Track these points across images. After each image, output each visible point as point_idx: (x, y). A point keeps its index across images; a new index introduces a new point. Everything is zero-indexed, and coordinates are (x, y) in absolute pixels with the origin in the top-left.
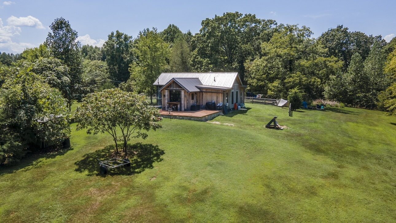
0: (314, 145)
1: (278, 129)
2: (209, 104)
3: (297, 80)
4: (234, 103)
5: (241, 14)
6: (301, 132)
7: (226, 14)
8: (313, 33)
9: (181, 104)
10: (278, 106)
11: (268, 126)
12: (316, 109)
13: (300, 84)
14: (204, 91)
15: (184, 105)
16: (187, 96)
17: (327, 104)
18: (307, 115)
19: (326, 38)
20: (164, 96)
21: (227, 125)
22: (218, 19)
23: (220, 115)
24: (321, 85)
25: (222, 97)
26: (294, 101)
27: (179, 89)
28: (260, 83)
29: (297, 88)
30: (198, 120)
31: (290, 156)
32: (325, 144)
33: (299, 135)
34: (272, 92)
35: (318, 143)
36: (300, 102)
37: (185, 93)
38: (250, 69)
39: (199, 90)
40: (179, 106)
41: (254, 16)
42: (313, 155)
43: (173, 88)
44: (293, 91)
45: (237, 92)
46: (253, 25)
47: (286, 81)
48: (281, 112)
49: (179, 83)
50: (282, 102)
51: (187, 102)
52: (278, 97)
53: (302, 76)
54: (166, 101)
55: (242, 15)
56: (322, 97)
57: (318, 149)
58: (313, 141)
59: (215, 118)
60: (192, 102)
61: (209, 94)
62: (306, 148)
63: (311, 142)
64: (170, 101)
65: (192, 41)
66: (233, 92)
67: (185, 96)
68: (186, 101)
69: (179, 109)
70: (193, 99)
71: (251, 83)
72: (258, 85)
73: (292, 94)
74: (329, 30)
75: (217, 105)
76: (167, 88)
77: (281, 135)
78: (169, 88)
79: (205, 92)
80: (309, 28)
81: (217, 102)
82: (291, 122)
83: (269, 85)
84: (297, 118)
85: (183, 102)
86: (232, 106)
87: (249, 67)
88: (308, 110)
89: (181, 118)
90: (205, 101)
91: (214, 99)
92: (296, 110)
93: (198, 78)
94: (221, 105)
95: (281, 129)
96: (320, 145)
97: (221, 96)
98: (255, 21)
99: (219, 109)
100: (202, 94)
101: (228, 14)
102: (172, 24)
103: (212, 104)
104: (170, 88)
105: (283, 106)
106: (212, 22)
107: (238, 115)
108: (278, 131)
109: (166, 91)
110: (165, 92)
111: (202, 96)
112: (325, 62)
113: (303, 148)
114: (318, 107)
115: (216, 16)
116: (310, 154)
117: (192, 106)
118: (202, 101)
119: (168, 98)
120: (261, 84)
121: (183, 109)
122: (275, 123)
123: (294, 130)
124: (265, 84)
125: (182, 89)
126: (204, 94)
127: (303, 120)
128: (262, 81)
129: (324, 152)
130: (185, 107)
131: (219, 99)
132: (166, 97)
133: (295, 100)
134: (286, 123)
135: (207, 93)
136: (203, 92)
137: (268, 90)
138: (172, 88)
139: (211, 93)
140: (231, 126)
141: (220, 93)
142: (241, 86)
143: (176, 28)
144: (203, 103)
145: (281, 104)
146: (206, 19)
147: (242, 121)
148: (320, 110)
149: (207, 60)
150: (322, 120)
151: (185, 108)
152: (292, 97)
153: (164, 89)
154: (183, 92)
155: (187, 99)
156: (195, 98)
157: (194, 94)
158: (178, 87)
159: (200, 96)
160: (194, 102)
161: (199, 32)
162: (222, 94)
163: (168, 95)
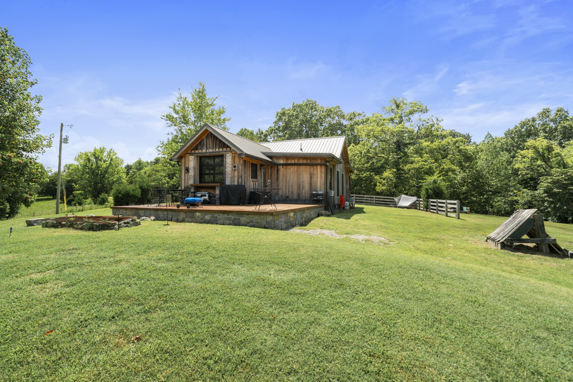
14: (281, 162)
16: (238, 167)
20: (187, 170)
22: (296, 107)
25: (323, 175)
27: (221, 150)
37: (234, 158)
39: (269, 160)
40: (218, 192)
43: (207, 149)
50: (406, 201)
51: (240, 180)
54: (191, 183)
60: (251, 184)
61: (292, 169)
64: (201, 183)
66: (338, 173)
67: (235, 167)
68: (236, 178)
70: (256, 178)
76: (193, 152)
78: (197, 151)
79: (283, 165)
81: (311, 185)
85: (228, 183)
90: (285, 184)
91: (305, 180)
94: (320, 193)
97: (321, 171)
100: (278, 170)
104: (200, 151)
109: (192, 158)
110: (189, 161)
111: (278, 174)
117: (251, 193)
119: (195, 174)
125: (229, 149)
126: (281, 169)
131: (315, 180)
132: (191, 173)
135: (288, 167)
136: (278, 165)
138: (204, 151)
139: (296, 167)
141: (317, 165)
145: (404, 204)
153: (187, 154)
154: (230, 157)
155: (240, 175)
156: (261, 175)
157: (258, 166)
158: (217, 147)
159: (273, 173)
160: (256, 186)
161: (273, 125)
162: (323, 167)
163: (194, 168)
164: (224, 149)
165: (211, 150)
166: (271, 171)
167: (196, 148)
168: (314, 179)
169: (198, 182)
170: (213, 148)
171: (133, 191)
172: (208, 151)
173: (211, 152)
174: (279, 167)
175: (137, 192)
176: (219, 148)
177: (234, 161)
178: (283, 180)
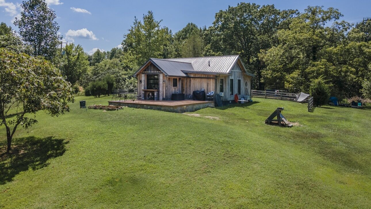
0: (342, 154)
1: (284, 126)
2: (197, 94)
3: (322, 68)
4: (234, 94)
5: (258, 5)
6: (320, 132)
7: (240, 4)
8: (343, 15)
9: (158, 92)
10: (298, 102)
11: (269, 122)
12: (350, 107)
13: (326, 73)
14: (192, 76)
15: (162, 92)
16: (166, 81)
17: (366, 102)
18: (336, 112)
19: (361, 28)
20: (141, 81)
21: (208, 119)
22: (231, 10)
23: (209, 107)
24: (357, 79)
25: (214, 84)
26: (318, 94)
27: (157, 72)
28: (275, 74)
29: (321, 77)
30: (169, 110)
31: (289, 171)
32: (362, 152)
33: (317, 136)
34: (291, 85)
35: (349, 150)
36: (326, 96)
37: (164, 77)
38: (264, 60)
39: (185, 75)
40: (155, 94)
41: (273, 6)
42: (337, 171)
43: (151, 71)
44: (316, 81)
45: (239, 81)
46: (273, 17)
47: (307, 70)
48: (299, 107)
49: (157, 65)
50: (302, 97)
51: (167, 88)
52: (297, 91)
53: (328, 64)
54: (143, 88)
55: (260, 6)
56: (360, 95)
57: (350, 161)
58: (341, 147)
59: (199, 110)
60: (173, 90)
61: (198, 80)
62: (325, 158)
63: (337, 148)
64: (148, 88)
65: (205, 35)
66: (232, 80)
67: (164, 81)
68: (165, 87)
69: (156, 97)
70: (176, 86)
71: (265, 74)
72: (273, 77)
73: (314, 86)
74: (365, 20)
75: (208, 94)
76: (144, 72)
77: (285, 134)
78: (146, 72)
79: (193, 78)
80: (338, 10)
81: (207, 90)
82: (309, 118)
83: (287, 77)
84: (320, 114)
85: (161, 89)
86: (230, 98)
87: (263, 58)
88: (339, 107)
89: (149, 107)
90: (194, 88)
91: (204, 87)
92: (321, 106)
93: (191, 63)
94: (212, 94)
95: (288, 127)
96: (354, 154)
97: (213, 82)
98: (273, 11)
99: (209, 100)
100: (190, 81)
101: (242, 4)
102: (190, 23)
103: (200, 92)
104: (147, 72)
105: (303, 102)
106: (226, 13)
107: (236, 107)
108: (283, 129)
109: (143, 75)
110: (141, 77)
111: (190, 83)
112: (360, 47)
113: (320, 158)
114: (354, 105)
115: (229, 7)
116: (331, 170)
117: (173, 95)
118: (190, 89)
119: (145, 84)
120: (277, 76)
121: (161, 98)
122: (279, 117)
123: (309, 128)
124: (282, 76)
125: (161, 72)
126: (192, 80)
127: (327, 117)
128: (278, 72)
129: (360, 167)
130: (163, 95)
132: (143, 83)
133: (320, 92)
134: (299, 120)
135: (196, 79)
136: (190, 78)
137: (285, 82)
138: (149, 72)
139: (200, 79)
140: (214, 119)
141: (211, 78)
142: (245, 74)
143: (195, 26)
144: (190, 91)
145: (301, 99)
146: (220, 11)
147: (235, 115)
148: (356, 108)
149: (220, 53)
150: (358, 118)
151: (163, 97)
152: (314, 89)
153: (141, 73)
154: (162, 76)
155: (167, 85)
156: (179, 84)
157: (178, 80)
158: (156, 70)
159: (187, 82)
160: (176, 90)
161: (213, 25)
162: (214, 79)
163: (144, 81)
164: (159, 72)
165: (153, 72)
166: (187, 81)
167: (145, 70)
168: (209, 87)
169: (146, 88)
170: (154, 71)
171: (103, 85)
172: (151, 72)
173: (153, 73)
174: (191, 79)
175: (105, 86)
176: (157, 71)
177: (164, 78)
178: (193, 87)
